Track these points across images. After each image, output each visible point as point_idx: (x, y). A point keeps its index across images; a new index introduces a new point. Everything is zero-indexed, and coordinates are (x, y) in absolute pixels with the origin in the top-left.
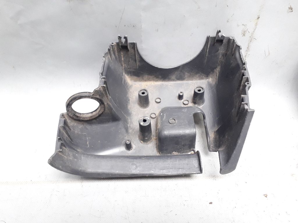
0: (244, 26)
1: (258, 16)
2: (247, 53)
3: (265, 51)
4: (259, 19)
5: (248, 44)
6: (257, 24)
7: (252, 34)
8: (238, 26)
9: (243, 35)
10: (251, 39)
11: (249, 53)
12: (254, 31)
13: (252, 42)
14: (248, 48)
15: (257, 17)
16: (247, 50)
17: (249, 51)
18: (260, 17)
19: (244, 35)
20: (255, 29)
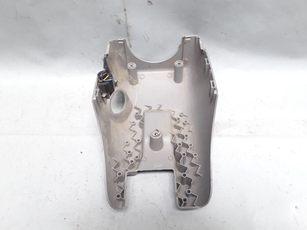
0: (116, 17)
1: (124, 8)
2: (129, 38)
3: (144, 36)
4: (127, 11)
6: (126, 15)
7: (126, 23)
10: (127, 26)
11: (130, 38)
12: (126, 20)
13: (128, 29)
14: (128, 33)
15: (123, 10)
16: (127, 36)
17: (130, 36)
18: (126, 9)
19: (119, 23)
20: (127, 18)
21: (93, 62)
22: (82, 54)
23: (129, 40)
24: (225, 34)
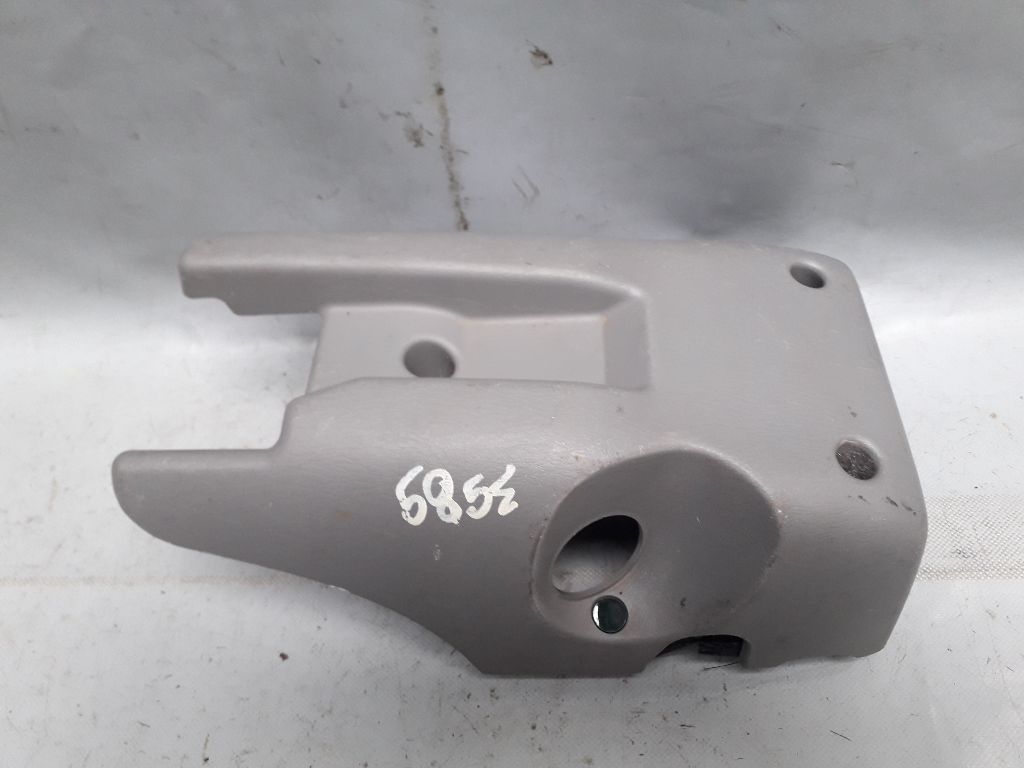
0: (404, 118)
1: (436, 85)
2: (458, 196)
3: (516, 185)
4: (446, 94)
5: (448, 168)
6: (443, 110)
7: (445, 136)
8: (384, 117)
9: (414, 143)
10: (450, 153)
11: (463, 194)
12: (446, 130)
13: (455, 162)
14: (452, 179)
15: (433, 90)
17: (462, 188)
18: (443, 86)
19: (418, 143)
20: (446, 125)
23: (457, 204)
24: (846, 166)
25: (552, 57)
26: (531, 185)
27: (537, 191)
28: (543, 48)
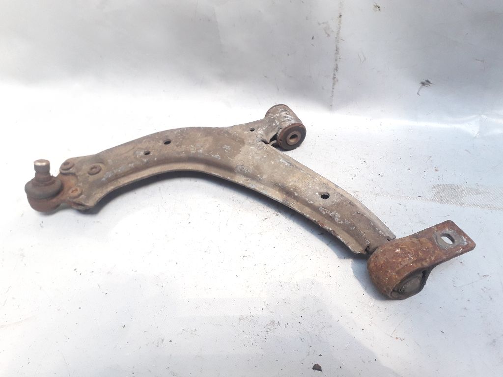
0: (325, 24)
2: (337, 57)
3: (358, 55)
4: (342, 17)
5: (336, 45)
6: (339, 23)
7: (338, 34)
8: (319, 24)
9: (327, 35)
10: (338, 40)
11: (339, 57)
12: (339, 31)
13: (339, 44)
14: (336, 50)
15: (338, 15)
16: (336, 53)
17: (339, 54)
18: (343, 14)
19: (329, 35)
20: (340, 28)
21: (278, 90)
22: (266, 77)
23: (336, 60)
24: (481, 61)
25: (380, 8)
26: (364, 56)
27: (365, 59)
28: (378, 4)
